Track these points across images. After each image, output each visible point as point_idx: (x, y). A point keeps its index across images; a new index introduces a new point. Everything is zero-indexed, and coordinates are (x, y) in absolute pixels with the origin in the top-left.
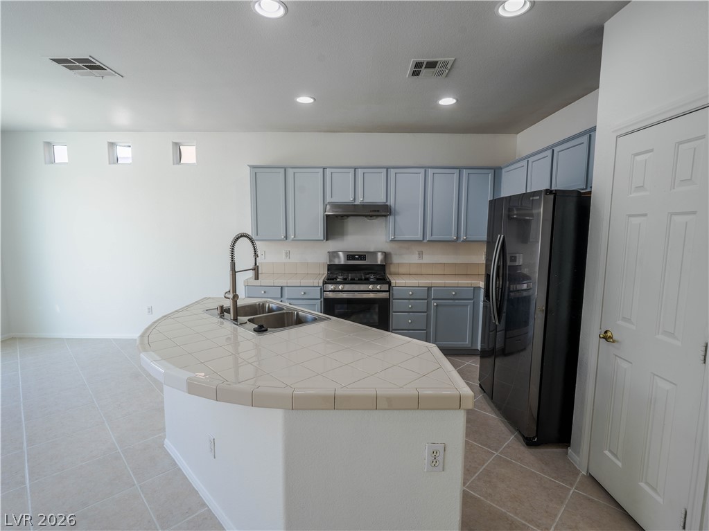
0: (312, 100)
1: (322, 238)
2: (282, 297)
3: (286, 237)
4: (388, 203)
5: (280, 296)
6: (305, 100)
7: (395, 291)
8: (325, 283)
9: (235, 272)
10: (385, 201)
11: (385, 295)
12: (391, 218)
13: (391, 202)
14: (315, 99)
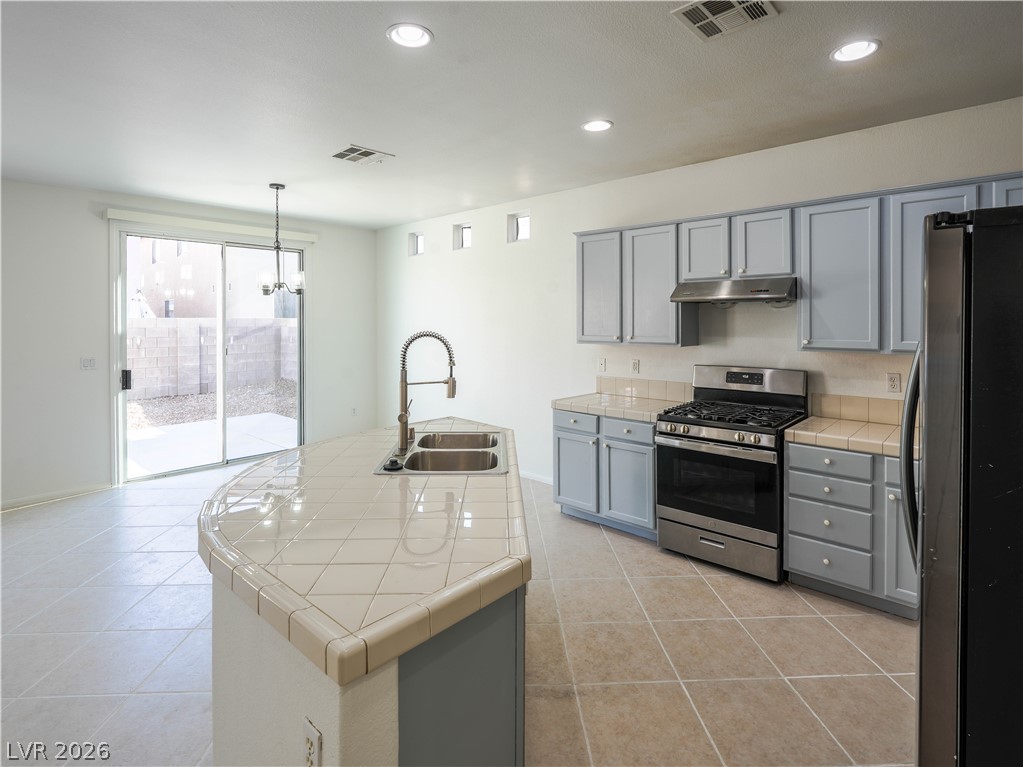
0: (607, 126)
1: (674, 341)
2: (598, 432)
3: (621, 338)
4: (796, 275)
5: (595, 431)
6: (597, 126)
7: (792, 452)
8: (661, 418)
9: (407, 384)
10: (788, 270)
11: (770, 457)
12: (802, 304)
13: (802, 273)
14: (611, 123)
